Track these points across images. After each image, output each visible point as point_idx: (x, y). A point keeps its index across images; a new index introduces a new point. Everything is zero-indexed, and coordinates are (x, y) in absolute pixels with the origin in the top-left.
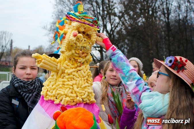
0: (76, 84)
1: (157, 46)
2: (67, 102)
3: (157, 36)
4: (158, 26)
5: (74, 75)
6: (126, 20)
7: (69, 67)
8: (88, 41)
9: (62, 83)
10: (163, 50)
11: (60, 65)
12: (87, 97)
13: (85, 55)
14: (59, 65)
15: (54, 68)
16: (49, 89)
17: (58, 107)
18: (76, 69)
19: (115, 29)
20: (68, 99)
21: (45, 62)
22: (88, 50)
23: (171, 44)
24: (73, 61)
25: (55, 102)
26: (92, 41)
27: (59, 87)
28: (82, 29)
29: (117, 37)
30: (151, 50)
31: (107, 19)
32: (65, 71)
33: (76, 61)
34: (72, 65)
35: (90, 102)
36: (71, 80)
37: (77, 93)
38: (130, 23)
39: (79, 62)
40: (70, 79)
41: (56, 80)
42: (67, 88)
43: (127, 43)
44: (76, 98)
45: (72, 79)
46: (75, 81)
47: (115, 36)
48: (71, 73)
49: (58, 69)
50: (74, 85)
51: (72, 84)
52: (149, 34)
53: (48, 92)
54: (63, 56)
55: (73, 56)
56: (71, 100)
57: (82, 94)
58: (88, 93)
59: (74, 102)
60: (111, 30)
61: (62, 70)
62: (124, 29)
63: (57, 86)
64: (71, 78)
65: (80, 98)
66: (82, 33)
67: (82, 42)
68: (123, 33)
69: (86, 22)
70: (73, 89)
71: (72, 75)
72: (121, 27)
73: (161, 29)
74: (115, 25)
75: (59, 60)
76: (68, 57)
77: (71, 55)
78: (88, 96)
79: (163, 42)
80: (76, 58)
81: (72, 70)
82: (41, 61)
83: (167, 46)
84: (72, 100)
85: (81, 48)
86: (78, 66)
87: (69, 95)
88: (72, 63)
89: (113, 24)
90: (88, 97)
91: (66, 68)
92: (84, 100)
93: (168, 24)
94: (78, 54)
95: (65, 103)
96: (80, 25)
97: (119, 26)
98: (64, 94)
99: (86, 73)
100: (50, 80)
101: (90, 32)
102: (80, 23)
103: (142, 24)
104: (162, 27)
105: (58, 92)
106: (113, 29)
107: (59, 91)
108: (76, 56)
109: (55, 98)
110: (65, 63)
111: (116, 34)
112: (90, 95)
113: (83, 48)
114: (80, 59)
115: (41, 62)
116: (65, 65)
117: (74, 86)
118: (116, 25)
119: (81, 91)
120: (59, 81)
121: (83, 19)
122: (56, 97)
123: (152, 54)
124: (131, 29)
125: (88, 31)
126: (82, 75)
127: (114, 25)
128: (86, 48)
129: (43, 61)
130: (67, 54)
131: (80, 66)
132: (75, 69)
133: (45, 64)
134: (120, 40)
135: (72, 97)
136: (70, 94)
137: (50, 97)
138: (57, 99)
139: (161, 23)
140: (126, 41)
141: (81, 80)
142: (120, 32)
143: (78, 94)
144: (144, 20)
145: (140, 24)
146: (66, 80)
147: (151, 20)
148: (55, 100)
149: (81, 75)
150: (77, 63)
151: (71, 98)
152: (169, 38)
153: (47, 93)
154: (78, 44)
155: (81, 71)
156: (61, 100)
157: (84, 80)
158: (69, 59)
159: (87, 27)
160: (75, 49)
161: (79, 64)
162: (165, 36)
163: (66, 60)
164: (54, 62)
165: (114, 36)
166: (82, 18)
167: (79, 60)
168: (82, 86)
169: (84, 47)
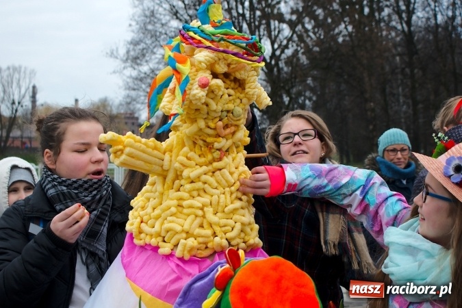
0: (211, 204)
1: (383, 91)
2: (192, 249)
3: (383, 68)
4: (384, 43)
5: (205, 183)
6: (307, 31)
7: (193, 163)
8: (238, 94)
9: (175, 202)
10: (398, 101)
11: (171, 156)
12: (239, 235)
13: (232, 131)
14: (167, 157)
15: (154, 166)
16: (145, 218)
17: (169, 262)
18: (210, 168)
19: (282, 52)
20: (191, 242)
21: (132, 153)
22: (238, 118)
23: (417, 85)
24: (201, 147)
25: (161, 251)
26: (247, 96)
27: (168, 212)
28: (222, 66)
29: (286, 73)
30: (371, 102)
31: (262, 30)
32: (182, 172)
33: (209, 146)
34: (200, 156)
35: (248, 247)
36: (199, 195)
37: (214, 226)
38: (319, 38)
39: (217, 150)
40: (195, 193)
41: (162, 194)
42: (189, 215)
43: (312, 85)
44: (212, 238)
45: (202, 193)
46: (209, 197)
47: (282, 69)
48: (199, 177)
49: (166, 167)
50: (207, 206)
51: (200, 205)
52: (365, 62)
53: (142, 224)
54: (178, 136)
55: (200, 134)
56: (200, 243)
57: (226, 228)
58: (243, 224)
59: (207, 248)
60: (273, 56)
61: (176, 170)
62: (303, 53)
63: (164, 211)
64: (198, 190)
65: (221, 238)
66: (222, 77)
67: (223, 101)
68: (301, 61)
69: (232, 48)
70: (204, 217)
71: (200, 181)
72: (295, 47)
73: (394, 51)
74: (281, 42)
75: (168, 146)
76: (188, 137)
77: (196, 134)
78: (242, 231)
79: (399, 82)
80: (209, 140)
81: (199, 170)
82: (122, 151)
83: (407, 90)
84: (202, 245)
85: (220, 114)
86: (214, 160)
87: (195, 233)
88: (200, 153)
89: (278, 40)
90: (242, 235)
91: (185, 166)
92: (233, 243)
93: (409, 36)
94: (215, 129)
95: (186, 252)
96: (216, 58)
97: (290, 46)
98: (183, 231)
99: (236, 175)
100: (148, 194)
101: (243, 72)
102: (215, 54)
103: (347, 38)
104: (395, 46)
105: (167, 225)
106: (278, 53)
107: (170, 222)
108: (209, 136)
109: (160, 239)
110: (181, 152)
111: (284, 65)
112: (248, 229)
113: (225, 113)
114: (219, 142)
115: (122, 153)
116: (182, 158)
117: (205, 209)
118: (285, 42)
119: (224, 221)
120: (170, 196)
121: (222, 42)
122: (164, 237)
123: (373, 110)
124: (320, 53)
125: (237, 71)
126: (227, 181)
127: (279, 43)
128: (232, 113)
129: (127, 150)
130: (187, 131)
131: (220, 159)
132: (207, 165)
133: (133, 157)
134: (295, 78)
135: (202, 237)
136: (198, 231)
137: (148, 237)
138: (164, 241)
139: (393, 34)
140: (309, 81)
141: (224, 194)
142: (295, 60)
143: (217, 229)
144: (350, 28)
145: (340, 40)
146: (186, 195)
147: (367, 29)
148: (161, 244)
149: (224, 182)
150: (213, 150)
151: (201, 240)
152: (412, 71)
153: (140, 227)
154: (213, 106)
155: (223, 170)
156: (176, 246)
157: (232, 193)
158: (191, 143)
159: (234, 62)
160: (205, 118)
161: (217, 154)
162: (403, 66)
163: (184, 145)
164: (155, 152)
165: (279, 70)
166: (222, 39)
167: (216, 145)
168: (226, 209)
169: (228, 111)
